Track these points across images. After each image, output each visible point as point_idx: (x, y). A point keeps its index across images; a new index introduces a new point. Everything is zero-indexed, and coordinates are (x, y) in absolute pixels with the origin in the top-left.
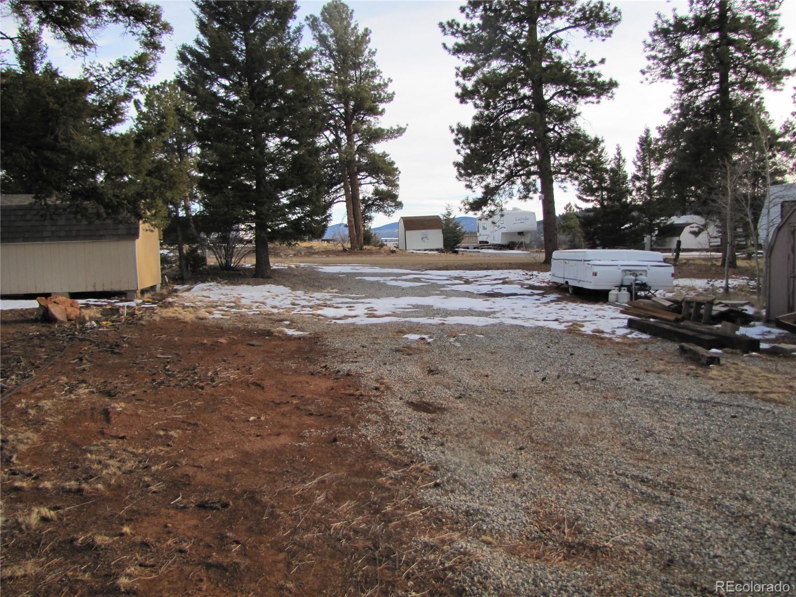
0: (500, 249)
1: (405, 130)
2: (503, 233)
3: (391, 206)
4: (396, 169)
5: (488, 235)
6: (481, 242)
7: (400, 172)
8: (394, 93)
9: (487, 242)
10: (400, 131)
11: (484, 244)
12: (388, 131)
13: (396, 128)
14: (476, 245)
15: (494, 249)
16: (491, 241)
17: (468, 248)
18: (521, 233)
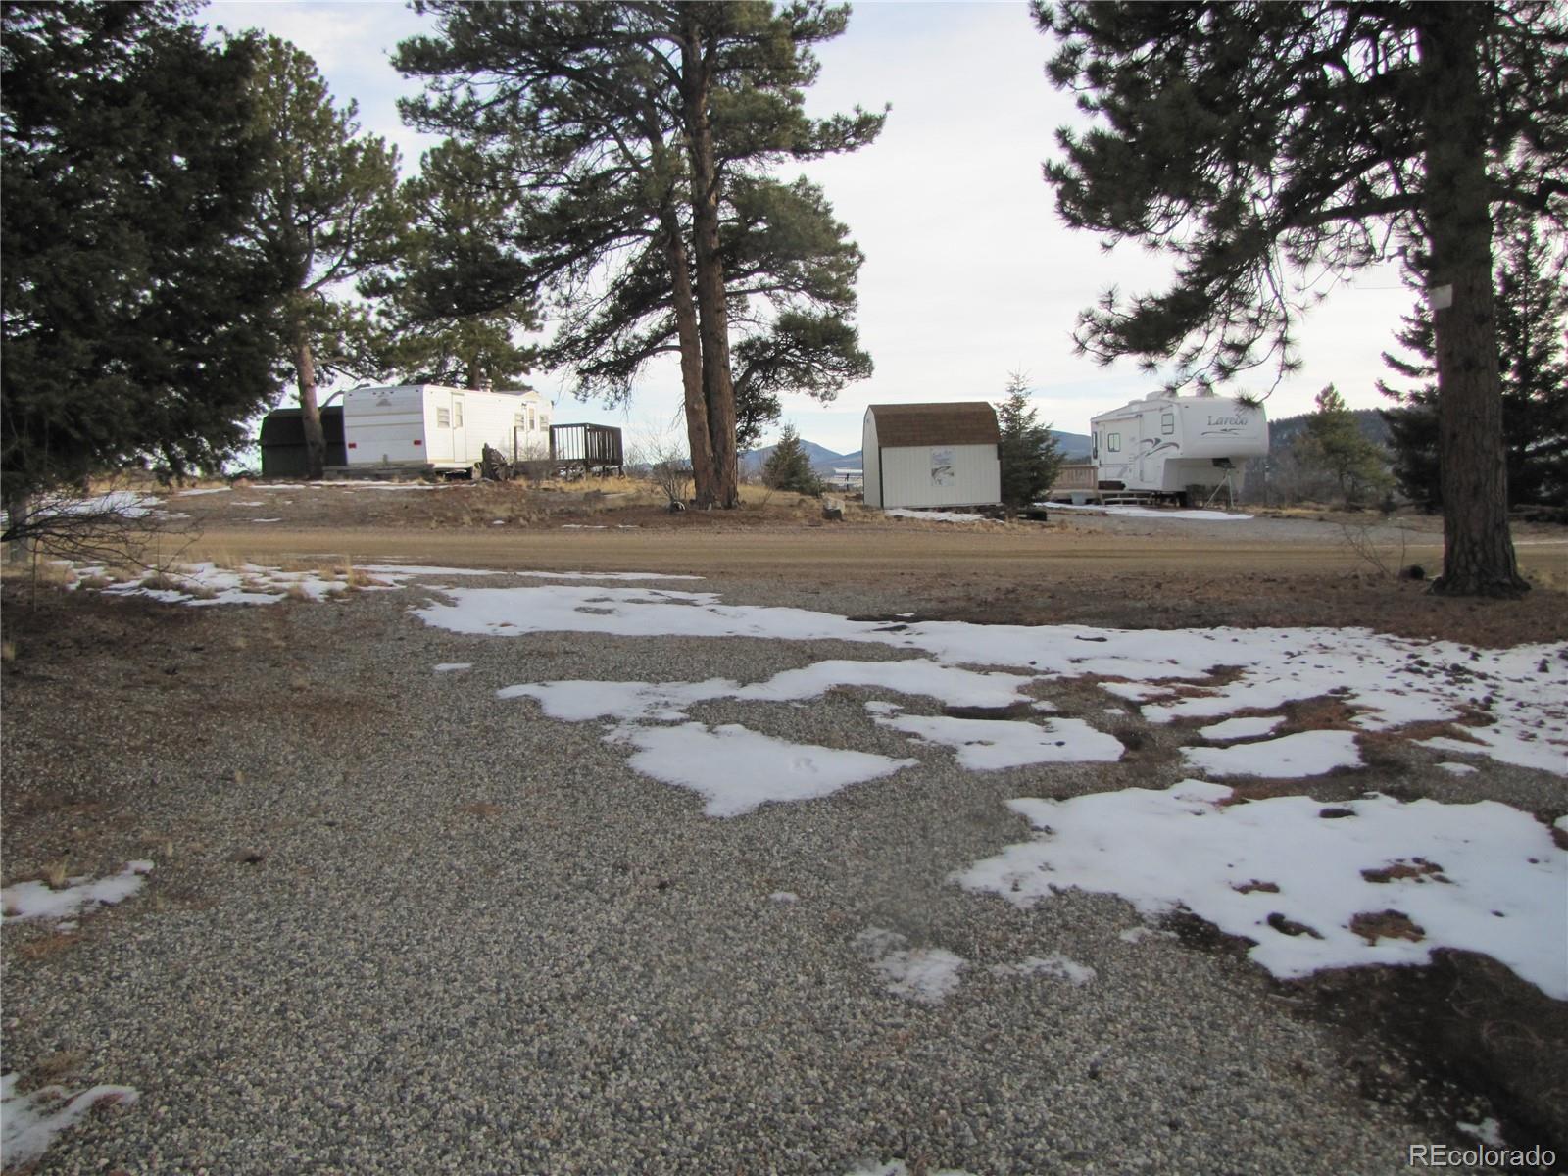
0: (1160, 507)
1: (880, 121)
2: (1169, 461)
3: (834, 368)
4: (852, 250)
5: (1124, 467)
6: (1103, 485)
7: (862, 258)
8: (847, 10)
9: (1120, 486)
10: (866, 128)
11: (1112, 491)
12: (826, 126)
13: (853, 117)
14: (1091, 492)
15: (1142, 504)
16: (1131, 482)
17: (1069, 501)
18: (1221, 462)
